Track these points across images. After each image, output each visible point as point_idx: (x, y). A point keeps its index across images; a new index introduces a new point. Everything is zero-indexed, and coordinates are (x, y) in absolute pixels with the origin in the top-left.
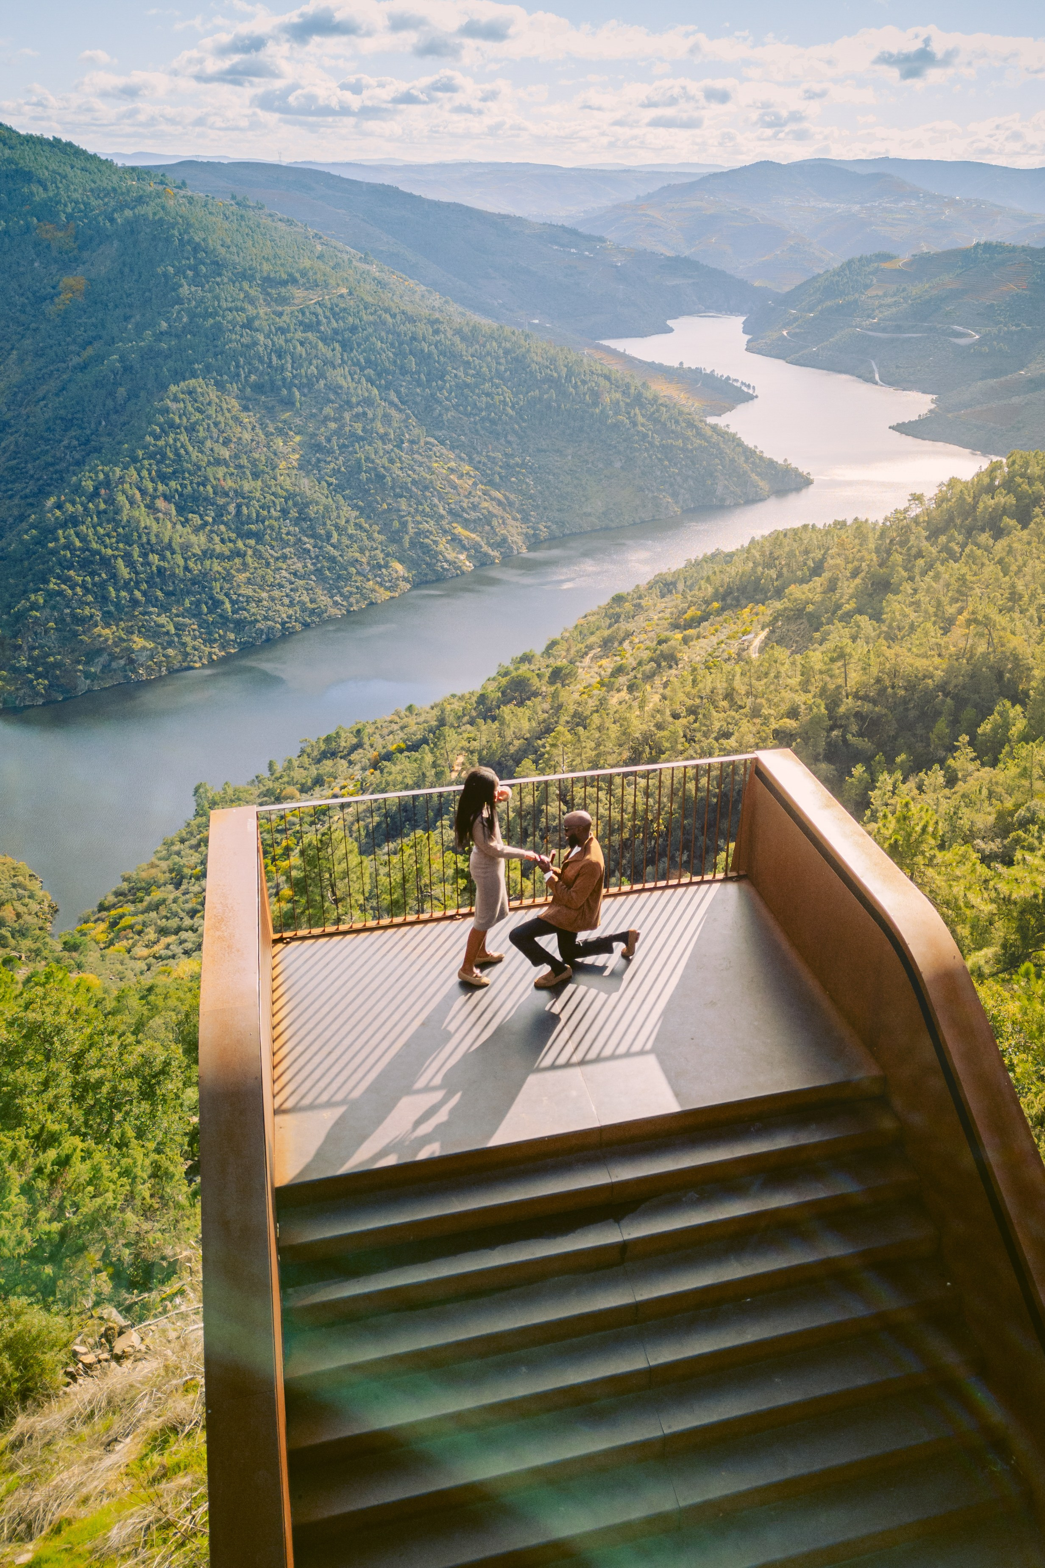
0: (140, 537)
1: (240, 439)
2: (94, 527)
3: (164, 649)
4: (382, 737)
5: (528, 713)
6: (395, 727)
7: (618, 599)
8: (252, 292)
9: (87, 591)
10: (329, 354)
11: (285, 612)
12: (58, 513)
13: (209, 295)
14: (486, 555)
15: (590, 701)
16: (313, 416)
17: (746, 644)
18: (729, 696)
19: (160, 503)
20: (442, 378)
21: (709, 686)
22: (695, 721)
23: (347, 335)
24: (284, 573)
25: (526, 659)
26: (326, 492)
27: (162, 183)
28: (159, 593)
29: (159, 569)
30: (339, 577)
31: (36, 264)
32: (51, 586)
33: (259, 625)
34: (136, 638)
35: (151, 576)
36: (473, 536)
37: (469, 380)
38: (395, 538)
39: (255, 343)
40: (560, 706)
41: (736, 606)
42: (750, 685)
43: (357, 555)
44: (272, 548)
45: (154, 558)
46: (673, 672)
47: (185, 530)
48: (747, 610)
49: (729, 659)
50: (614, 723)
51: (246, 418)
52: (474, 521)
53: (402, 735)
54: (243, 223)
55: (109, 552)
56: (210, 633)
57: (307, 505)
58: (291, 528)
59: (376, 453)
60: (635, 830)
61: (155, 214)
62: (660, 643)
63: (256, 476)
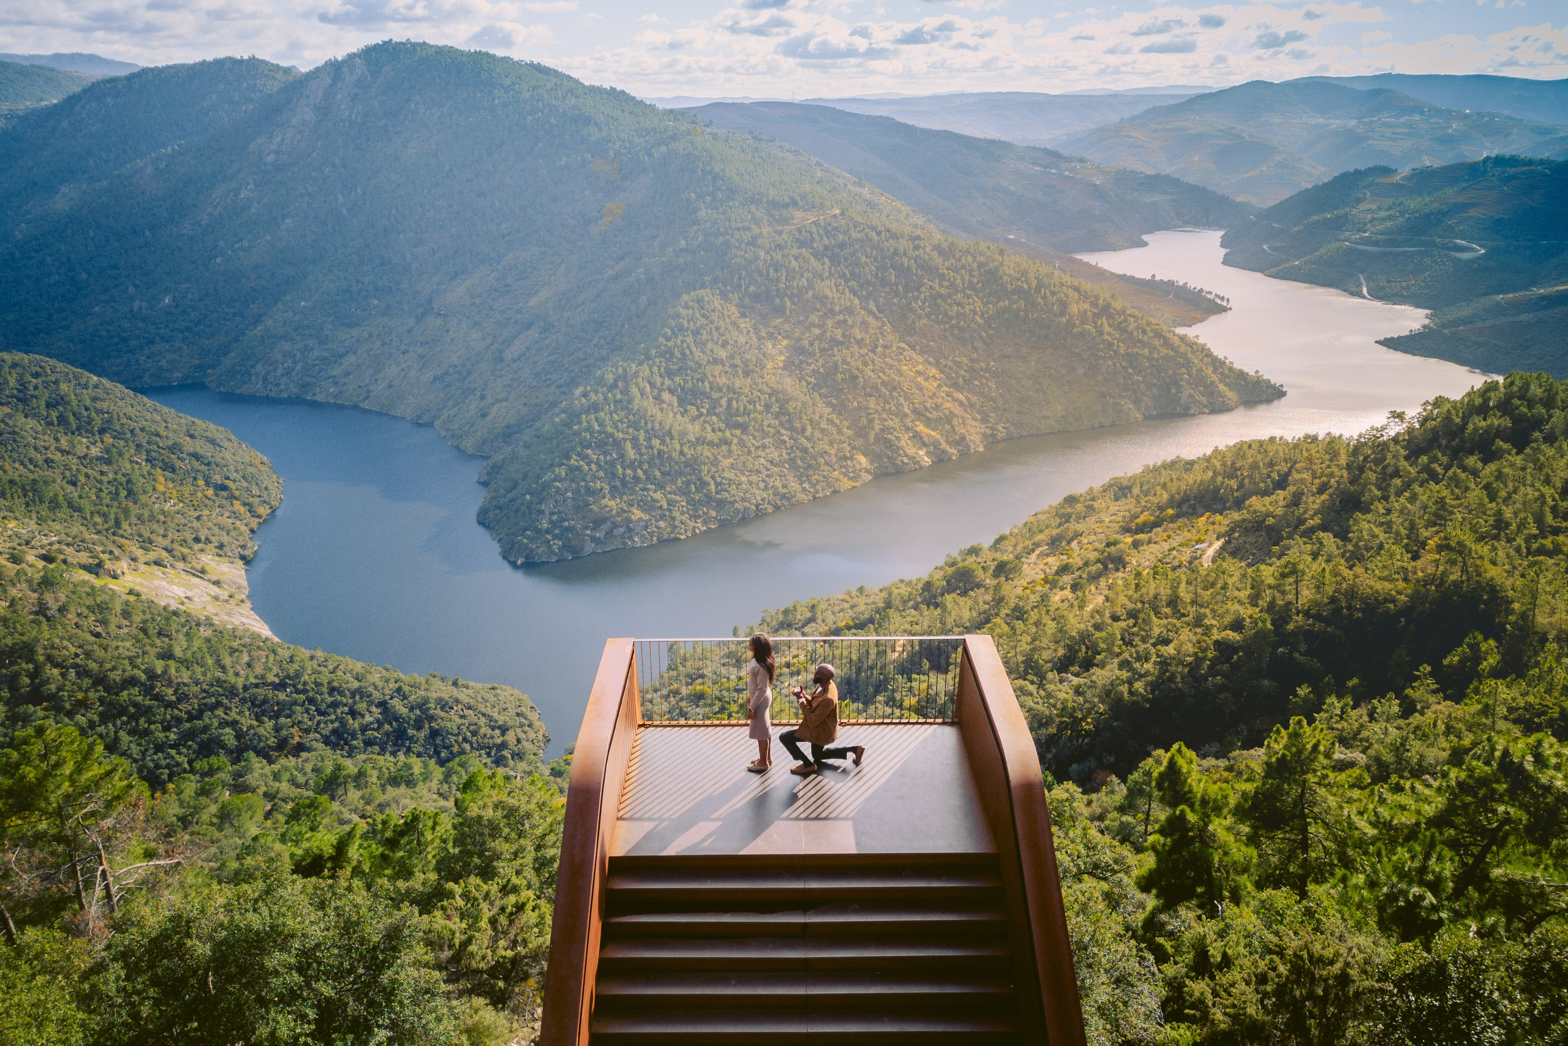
0: (646, 424)
1: (736, 341)
2: (611, 414)
3: (657, 521)
4: (834, 613)
5: (970, 602)
6: (846, 605)
7: (1071, 500)
8: (758, 214)
9: (600, 467)
10: (819, 268)
11: (759, 495)
12: (584, 401)
13: (722, 217)
14: (944, 451)
15: (1032, 597)
16: (800, 322)
17: (1199, 552)
18: (1174, 602)
19: (666, 396)
20: (918, 289)
21: (1152, 593)
22: (1134, 626)
23: (837, 250)
24: (762, 461)
25: (974, 551)
26: (805, 390)
27: (693, 122)
28: (658, 473)
29: (660, 452)
30: (810, 466)
31: (587, 193)
32: (572, 462)
33: (737, 505)
34: (635, 511)
35: (652, 458)
36: (933, 433)
37: (942, 291)
38: (862, 432)
39: (756, 259)
40: (1001, 600)
41: (1192, 514)
42: (1196, 593)
43: (827, 447)
44: (755, 438)
45: (656, 442)
46: (1120, 574)
47: (683, 420)
48: (1203, 519)
49: (1180, 566)
50: (1053, 620)
51: (744, 324)
52: (936, 420)
53: (851, 613)
54: (756, 155)
55: (621, 435)
56: (696, 510)
57: (787, 401)
58: (772, 421)
59: (852, 356)
60: (1062, 727)
61: (685, 149)
62: (1108, 545)
63: (746, 374)
